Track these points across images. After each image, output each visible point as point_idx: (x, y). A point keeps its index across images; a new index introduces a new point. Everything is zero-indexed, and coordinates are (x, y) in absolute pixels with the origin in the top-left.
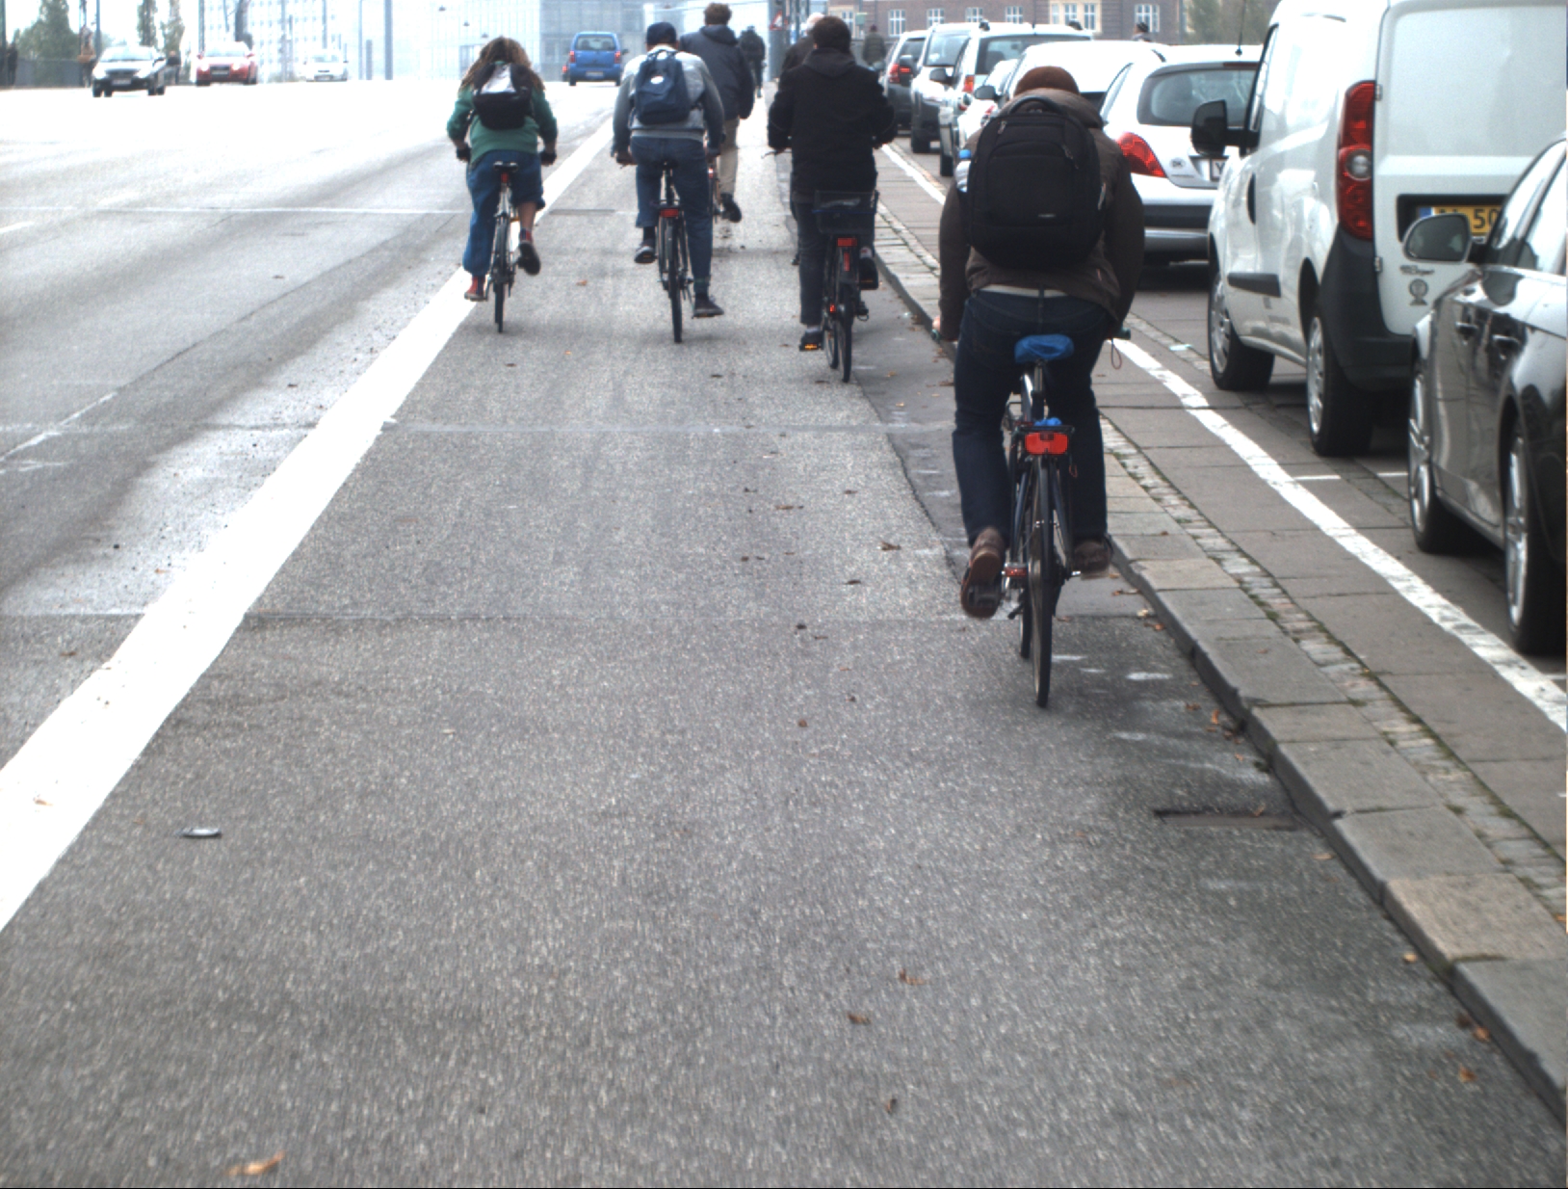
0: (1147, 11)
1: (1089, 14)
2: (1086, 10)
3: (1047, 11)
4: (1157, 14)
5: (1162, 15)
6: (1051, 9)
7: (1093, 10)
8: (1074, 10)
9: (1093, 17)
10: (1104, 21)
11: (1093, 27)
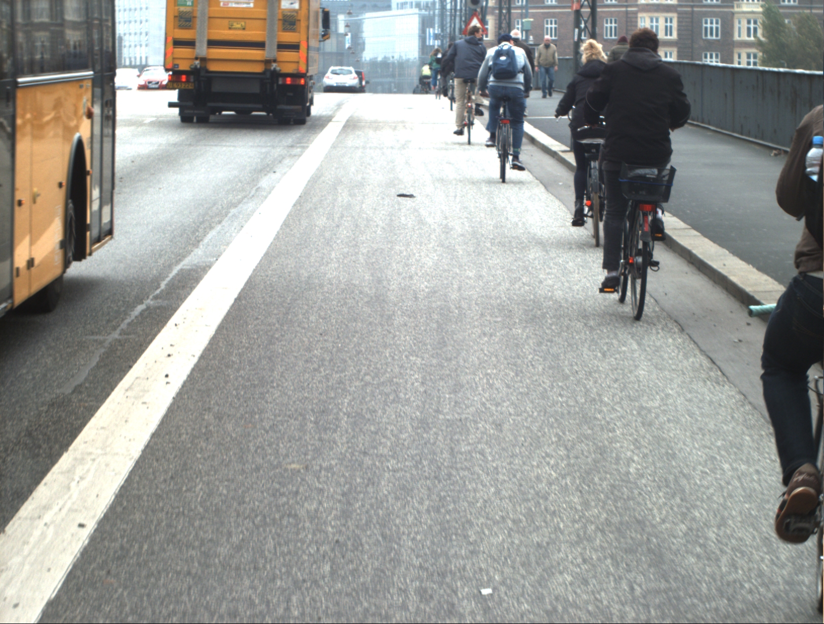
0: (712, 23)
1: (669, 24)
2: (666, 21)
3: (637, 22)
4: (719, 26)
5: (722, 25)
6: (639, 20)
7: (671, 22)
8: (657, 21)
9: (671, 27)
10: (679, 30)
11: (671, 35)
